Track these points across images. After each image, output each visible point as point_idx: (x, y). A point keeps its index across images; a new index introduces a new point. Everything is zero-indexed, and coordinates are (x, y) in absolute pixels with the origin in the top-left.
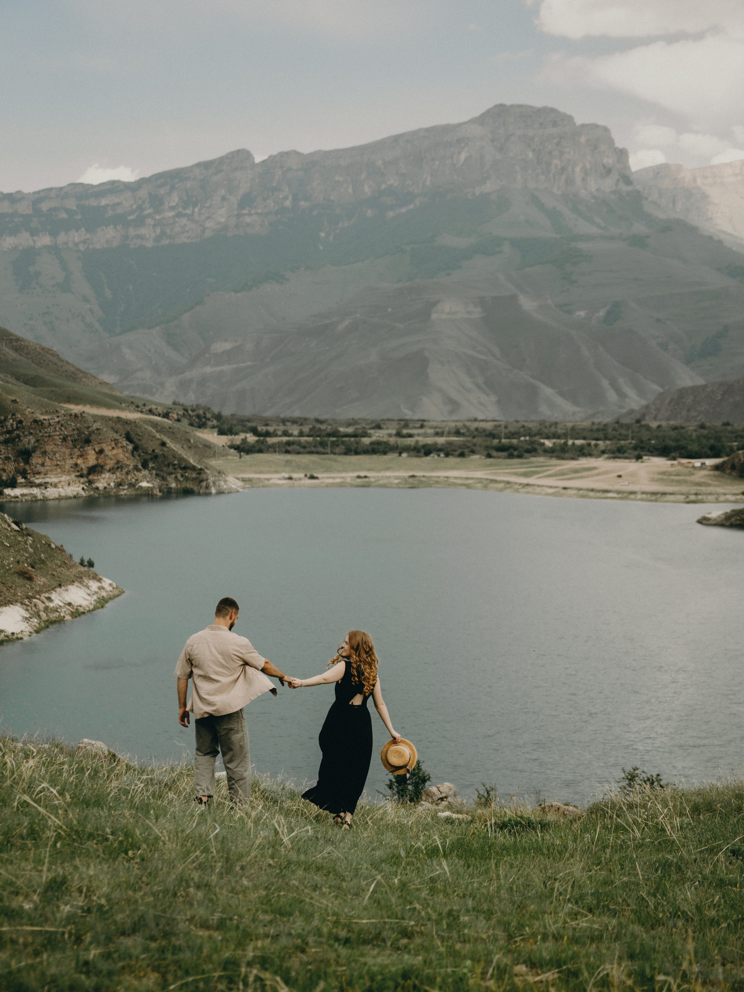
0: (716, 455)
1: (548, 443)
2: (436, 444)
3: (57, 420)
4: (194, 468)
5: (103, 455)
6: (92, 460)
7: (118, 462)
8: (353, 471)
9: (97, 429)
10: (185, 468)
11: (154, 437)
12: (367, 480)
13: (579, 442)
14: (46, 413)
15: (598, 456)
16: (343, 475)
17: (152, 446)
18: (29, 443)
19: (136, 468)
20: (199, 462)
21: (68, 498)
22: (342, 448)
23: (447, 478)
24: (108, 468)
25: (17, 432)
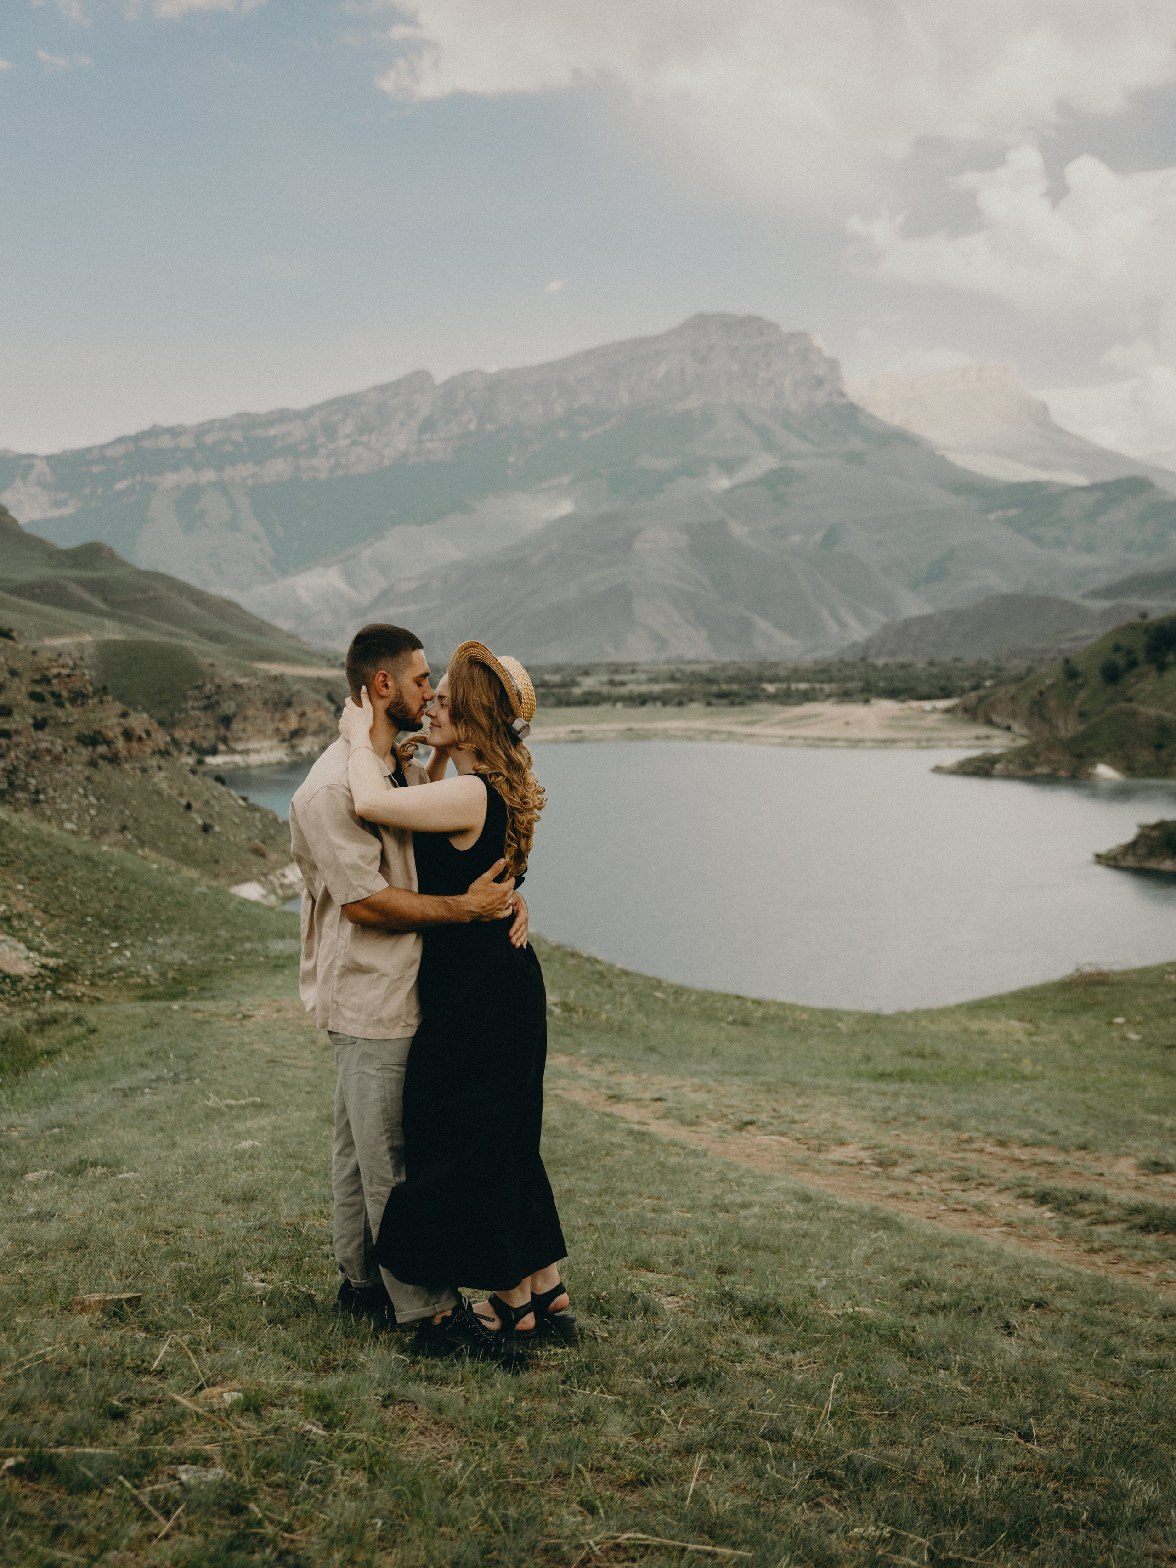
0: (949, 696)
1: (771, 688)
2: (651, 693)
3: (256, 683)
5: (304, 719)
6: (294, 723)
7: (321, 725)
8: (566, 724)
9: (299, 691)
12: (580, 735)
13: (803, 686)
14: (245, 675)
15: (824, 701)
16: (555, 730)
18: (229, 708)
21: (270, 765)
22: (552, 700)
23: (666, 730)
24: (310, 730)
25: (216, 698)
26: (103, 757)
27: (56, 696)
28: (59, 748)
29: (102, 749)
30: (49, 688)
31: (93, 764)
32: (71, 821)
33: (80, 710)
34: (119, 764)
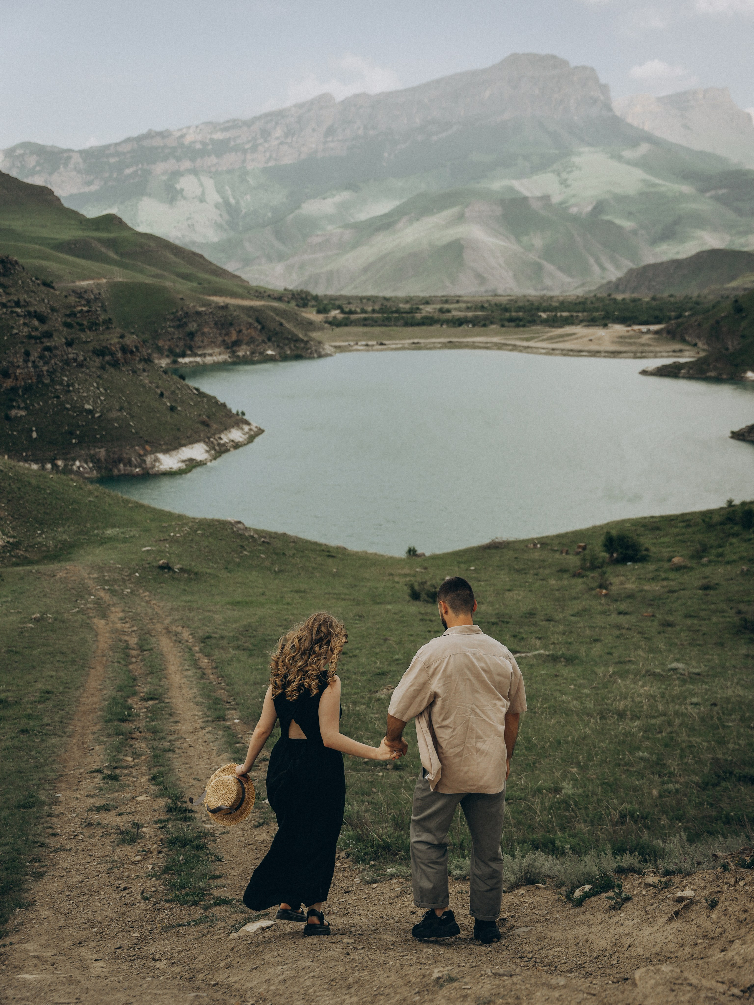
0: (659, 323)
1: (544, 315)
2: (466, 317)
3: (210, 310)
4: (302, 340)
5: (241, 334)
6: (234, 337)
7: (251, 338)
8: (410, 338)
9: (238, 316)
10: (296, 341)
11: (275, 319)
12: (419, 344)
13: (565, 314)
14: (203, 306)
15: (578, 324)
16: (403, 342)
17: (273, 326)
18: (193, 327)
19: (264, 342)
20: (306, 335)
21: (219, 361)
22: (402, 322)
23: (474, 342)
24: (245, 342)
25: (184, 320)
26: (108, 363)
27: (80, 325)
28: (81, 358)
29: (107, 358)
30: (75, 320)
31: (103, 368)
32: (89, 404)
33: (95, 333)
34: (119, 368)
